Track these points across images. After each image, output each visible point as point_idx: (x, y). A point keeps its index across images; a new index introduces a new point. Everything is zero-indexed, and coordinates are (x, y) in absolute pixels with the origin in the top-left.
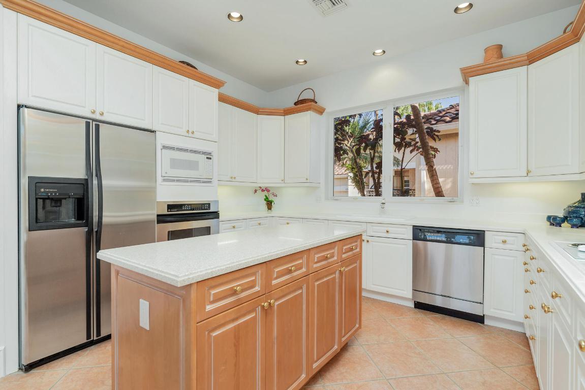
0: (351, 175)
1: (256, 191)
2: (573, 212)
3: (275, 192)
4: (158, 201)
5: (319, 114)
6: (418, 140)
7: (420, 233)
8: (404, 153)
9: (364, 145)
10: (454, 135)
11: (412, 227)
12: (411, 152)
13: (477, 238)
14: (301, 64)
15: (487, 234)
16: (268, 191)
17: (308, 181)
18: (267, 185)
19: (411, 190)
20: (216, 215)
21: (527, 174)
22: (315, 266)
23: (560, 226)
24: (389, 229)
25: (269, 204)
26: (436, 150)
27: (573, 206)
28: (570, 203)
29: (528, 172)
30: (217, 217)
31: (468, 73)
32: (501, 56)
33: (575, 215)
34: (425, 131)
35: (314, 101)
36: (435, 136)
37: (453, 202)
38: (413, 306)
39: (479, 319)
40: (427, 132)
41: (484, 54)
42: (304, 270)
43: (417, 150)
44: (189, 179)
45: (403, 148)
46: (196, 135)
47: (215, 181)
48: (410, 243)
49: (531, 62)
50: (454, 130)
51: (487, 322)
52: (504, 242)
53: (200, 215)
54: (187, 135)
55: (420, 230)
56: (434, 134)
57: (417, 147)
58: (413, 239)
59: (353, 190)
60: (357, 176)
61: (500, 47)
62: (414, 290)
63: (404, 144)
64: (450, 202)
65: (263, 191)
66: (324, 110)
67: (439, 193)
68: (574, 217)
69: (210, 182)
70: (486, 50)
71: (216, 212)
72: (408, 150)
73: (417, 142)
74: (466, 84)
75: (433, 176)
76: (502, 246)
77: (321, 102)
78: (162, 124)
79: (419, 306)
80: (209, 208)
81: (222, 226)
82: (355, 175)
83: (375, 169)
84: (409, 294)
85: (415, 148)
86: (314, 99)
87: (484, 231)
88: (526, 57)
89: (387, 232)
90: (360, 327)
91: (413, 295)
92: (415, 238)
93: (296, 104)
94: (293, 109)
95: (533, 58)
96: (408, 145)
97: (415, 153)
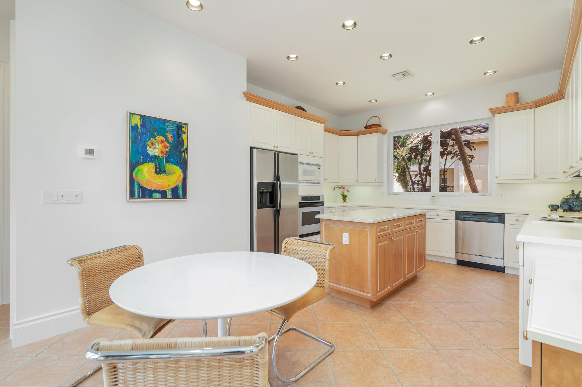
0: (397, 175)
1: (335, 188)
2: (565, 202)
3: (349, 190)
4: (299, 194)
5: (383, 134)
6: (457, 149)
7: (460, 216)
8: (446, 160)
9: (414, 154)
10: (485, 143)
11: (455, 212)
12: (452, 158)
13: (500, 218)
14: (373, 102)
15: (506, 215)
16: (344, 188)
17: (376, 181)
18: (342, 184)
19: (449, 187)
20: (322, 204)
21: (535, 177)
22: (407, 226)
23: (557, 211)
24: (438, 213)
25: (345, 198)
26: (472, 157)
27: (567, 198)
28: (564, 196)
29: (535, 176)
30: (323, 205)
31: (495, 111)
32: (517, 101)
33: (566, 204)
34: (463, 144)
35: (379, 126)
36: (471, 147)
37: (485, 196)
38: (456, 263)
39: (500, 270)
40: (464, 144)
41: (506, 98)
42: (403, 227)
43: (456, 157)
44: (305, 181)
45: (445, 156)
46: (314, 154)
47: (322, 182)
48: (454, 222)
49: (536, 107)
50: (485, 138)
51: (507, 271)
52: (517, 220)
53: (313, 203)
54: (310, 155)
55: (461, 214)
56: (471, 145)
57: (457, 154)
58: (456, 220)
59: (398, 188)
60: (401, 175)
61: (517, 94)
62: (456, 252)
63: (446, 153)
64: (482, 196)
65: (340, 188)
66: (387, 131)
67: (474, 190)
68: (565, 205)
69: (319, 183)
70: (507, 96)
71: (322, 202)
72: (450, 157)
73: (457, 151)
74: (493, 116)
75: (470, 177)
76: (516, 223)
77: (384, 126)
78: (299, 150)
79: (460, 263)
80: (319, 199)
81: (326, 210)
82: (400, 175)
83: (422, 172)
84: (453, 254)
85: (455, 156)
86: (380, 124)
87: (504, 214)
88: (533, 104)
89: (438, 215)
90: (424, 267)
91: (456, 256)
92: (457, 218)
93: (366, 127)
94: (363, 131)
95: (537, 104)
96: (450, 153)
97: (455, 158)
